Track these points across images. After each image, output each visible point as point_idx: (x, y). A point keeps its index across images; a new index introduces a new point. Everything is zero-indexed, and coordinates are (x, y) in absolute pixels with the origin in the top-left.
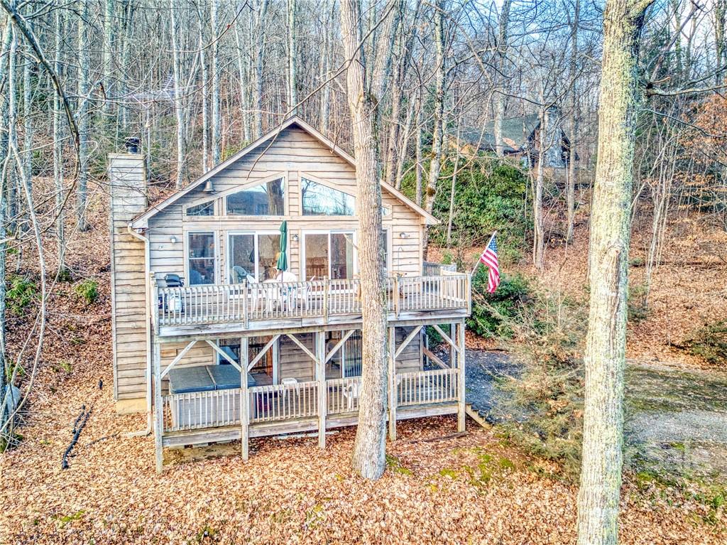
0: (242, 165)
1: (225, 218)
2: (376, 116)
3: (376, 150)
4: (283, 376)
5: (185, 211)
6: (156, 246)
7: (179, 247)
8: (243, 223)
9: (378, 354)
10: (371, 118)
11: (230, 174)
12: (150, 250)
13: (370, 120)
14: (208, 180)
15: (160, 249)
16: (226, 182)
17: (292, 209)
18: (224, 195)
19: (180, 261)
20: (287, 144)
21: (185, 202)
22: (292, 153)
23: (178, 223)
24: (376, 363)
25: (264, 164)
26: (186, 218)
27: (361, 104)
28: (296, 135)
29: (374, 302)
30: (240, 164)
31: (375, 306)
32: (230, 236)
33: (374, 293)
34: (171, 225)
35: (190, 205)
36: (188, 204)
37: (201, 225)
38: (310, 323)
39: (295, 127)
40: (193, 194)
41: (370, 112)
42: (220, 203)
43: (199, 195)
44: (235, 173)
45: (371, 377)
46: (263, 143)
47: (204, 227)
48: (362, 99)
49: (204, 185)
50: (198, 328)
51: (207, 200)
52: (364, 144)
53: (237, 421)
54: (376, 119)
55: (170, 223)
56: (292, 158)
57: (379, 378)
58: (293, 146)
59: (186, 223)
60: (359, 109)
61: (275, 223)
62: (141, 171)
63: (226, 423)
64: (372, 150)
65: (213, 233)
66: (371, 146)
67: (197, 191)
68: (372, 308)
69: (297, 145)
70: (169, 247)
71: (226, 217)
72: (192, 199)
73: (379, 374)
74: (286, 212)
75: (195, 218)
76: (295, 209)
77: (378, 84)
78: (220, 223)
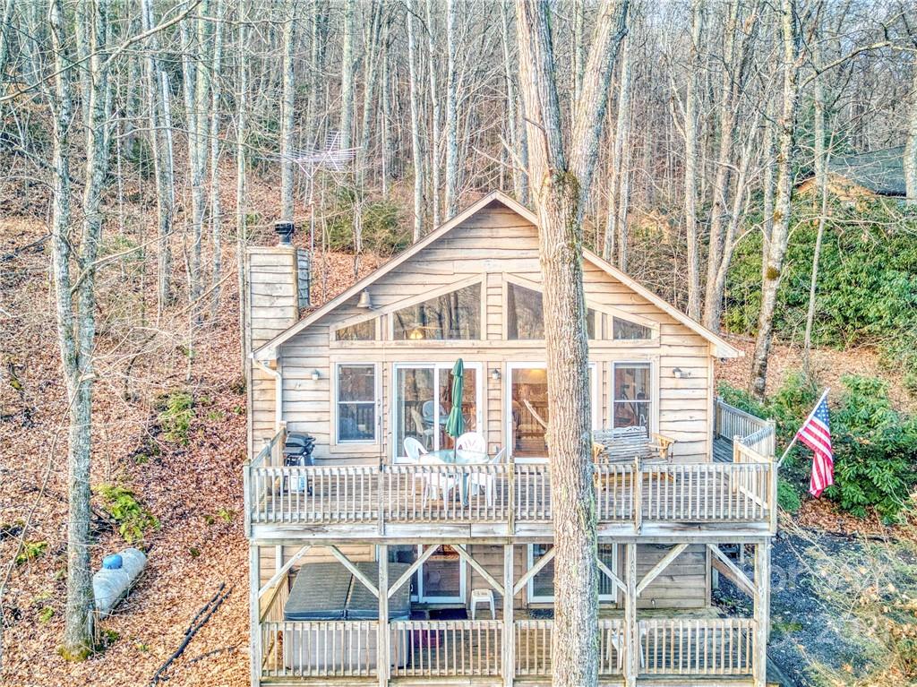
0: (418, 266)
1: (390, 345)
2: (575, 209)
3: (572, 266)
4: (475, 585)
5: (333, 336)
6: (291, 384)
7: (323, 385)
8: (416, 351)
9: (577, 613)
10: (565, 212)
11: (397, 280)
12: (283, 390)
13: (562, 216)
14: (363, 291)
15: (298, 388)
16: (393, 292)
17: (491, 329)
18: (390, 310)
19: (325, 406)
20: (486, 233)
21: (333, 322)
22: (493, 246)
23: (325, 351)
24: (574, 627)
25: (451, 264)
26: (335, 344)
27: (546, 190)
28: (499, 218)
29: (569, 524)
30: (413, 265)
31: (572, 532)
32: (399, 371)
33: (570, 509)
34: (313, 353)
35: (341, 326)
36: (336, 324)
37: (356, 354)
38: (486, 532)
39: (495, 205)
40: (345, 309)
41: (563, 201)
42: (384, 322)
43: (354, 311)
44: (408, 278)
45: (564, 648)
46: (447, 233)
47: (360, 357)
48: (548, 180)
49: (358, 297)
50: (309, 529)
51: (365, 318)
52: (551, 257)
53: (373, 672)
54: (573, 214)
55: (313, 351)
56: (495, 253)
57: (578, 651)
58: (495, 234)
59: (334, 351)
60: (544, 197)
61: (465, 351)
62: (289, 270)
63: (355, 672)
64: (566, 266)
65: (373, 365)
66: (563, 259)
67: (350, 305)
68: (566, 534)
69: (502, 232)
70: (310, 385)
71: (391, 342)
72: (343, 317)
73: (578, 645)
74: (483, 336)
75: (347, 343)
76: (497, 329)
77: (579, 152)
78: (384, 351)
